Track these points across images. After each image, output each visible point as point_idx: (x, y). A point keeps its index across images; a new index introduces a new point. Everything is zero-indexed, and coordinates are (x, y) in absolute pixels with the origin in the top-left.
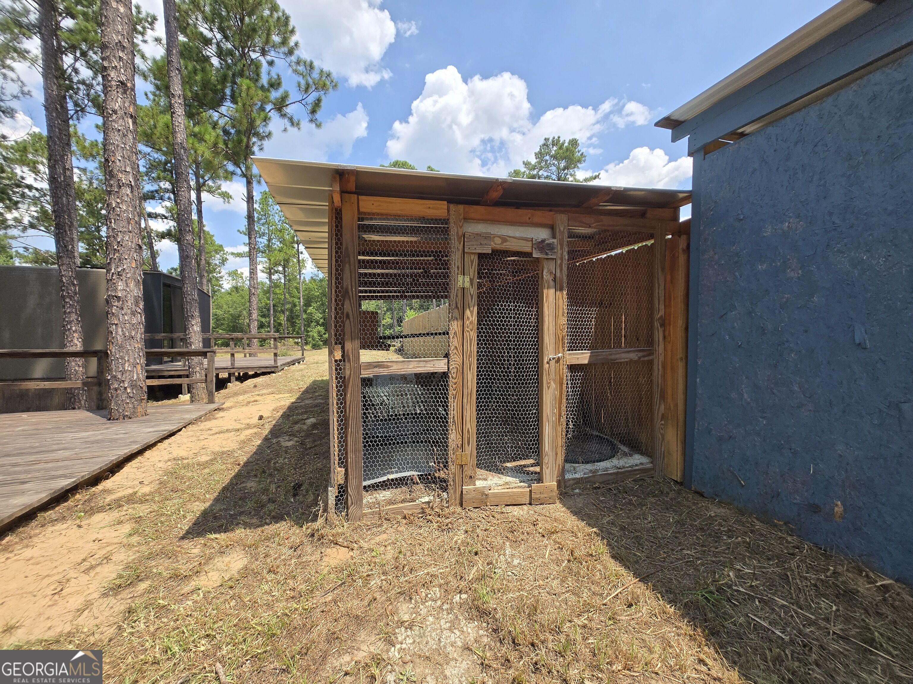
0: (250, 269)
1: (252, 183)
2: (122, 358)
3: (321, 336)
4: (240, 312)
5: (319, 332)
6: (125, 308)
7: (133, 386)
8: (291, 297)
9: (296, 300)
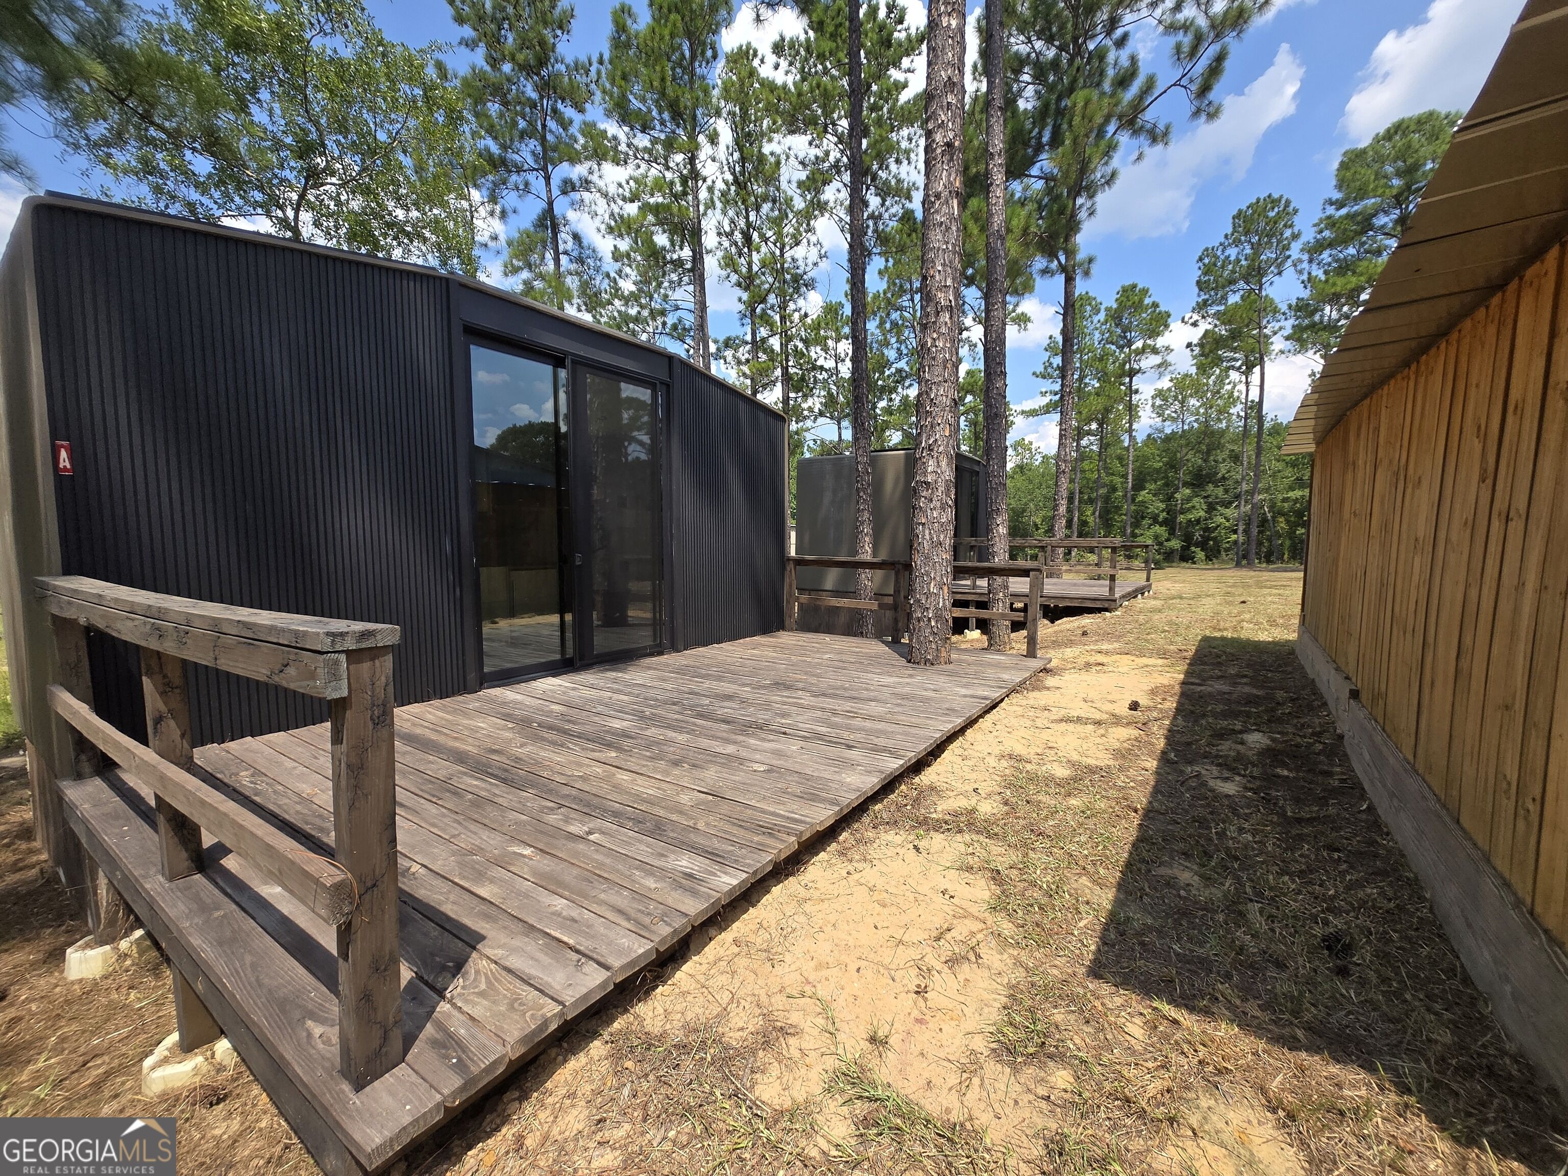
0: (1061, 430)
1: (1074, 279)
2: (928, 574)
3: (1160, 544)
4: (1026, 504)
5: (1156, 537)
6: (935, 498)
7: (938, 618)
8: (1108, 474)
9: (1117, 480)
